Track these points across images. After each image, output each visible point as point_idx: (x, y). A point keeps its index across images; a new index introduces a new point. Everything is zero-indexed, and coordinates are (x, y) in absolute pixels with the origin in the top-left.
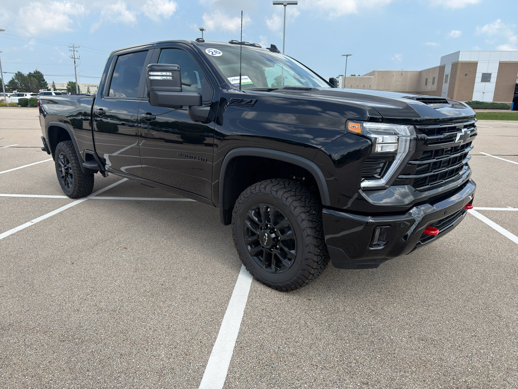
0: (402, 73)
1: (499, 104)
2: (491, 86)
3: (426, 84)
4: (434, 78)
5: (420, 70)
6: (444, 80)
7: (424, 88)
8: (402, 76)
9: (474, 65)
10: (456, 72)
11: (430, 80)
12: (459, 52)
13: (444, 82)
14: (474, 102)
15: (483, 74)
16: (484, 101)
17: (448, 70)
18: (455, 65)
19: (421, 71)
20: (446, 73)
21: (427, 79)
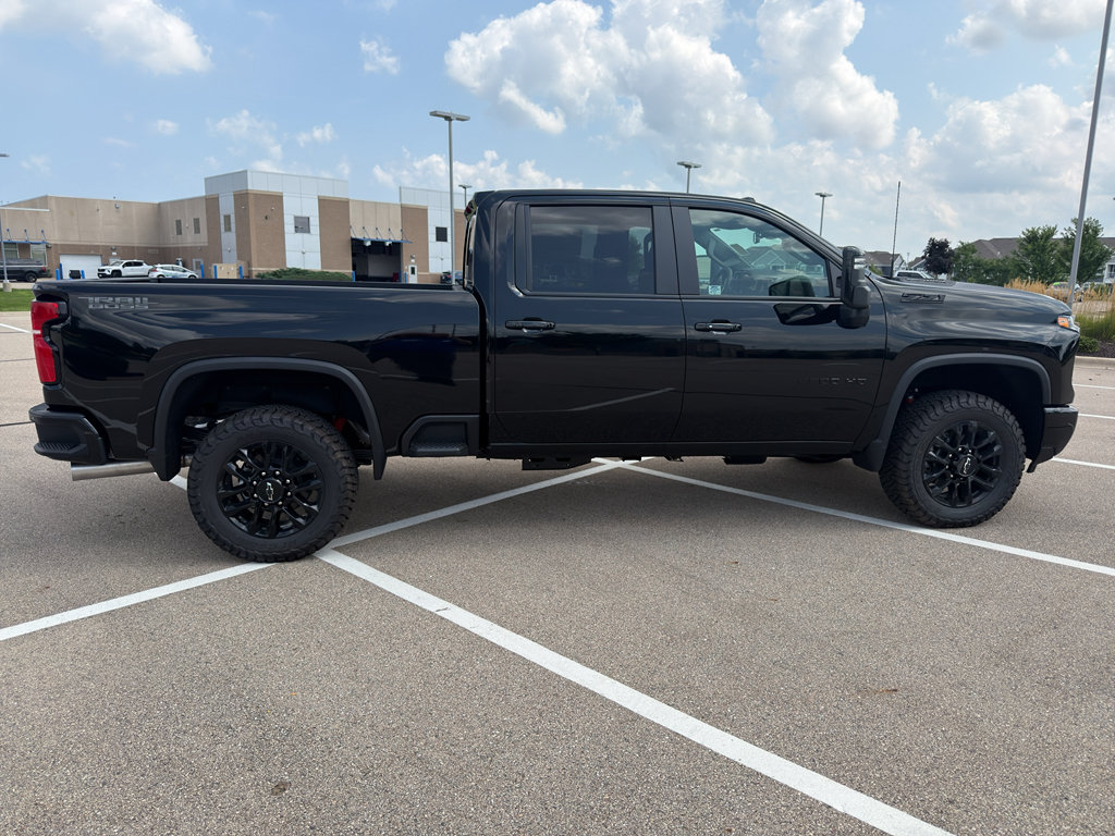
0: (117, 206)
1: (333, 274)
2: (313, 240)
3: (179, 232)
4: (197, 221)
5: (157, 202)
6: (223, 227)
7: (173, 240)
8: (118, 212)
9: (277, 199)
10: (247, 209)
11: (188, 225)
12: (246, 171)
13: (223, 230)
14: (290, 270)
15: (297, 218)
16: (307, 268)
17: (227, 206)
18: (242, 198)
19: (159, 204)
20: (223, 212)
21: (179, 223)
